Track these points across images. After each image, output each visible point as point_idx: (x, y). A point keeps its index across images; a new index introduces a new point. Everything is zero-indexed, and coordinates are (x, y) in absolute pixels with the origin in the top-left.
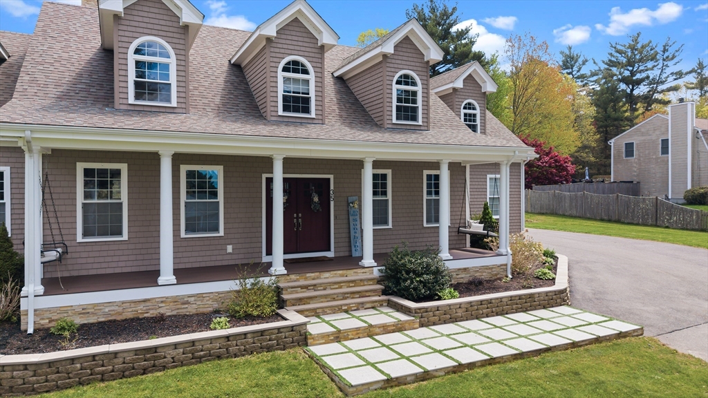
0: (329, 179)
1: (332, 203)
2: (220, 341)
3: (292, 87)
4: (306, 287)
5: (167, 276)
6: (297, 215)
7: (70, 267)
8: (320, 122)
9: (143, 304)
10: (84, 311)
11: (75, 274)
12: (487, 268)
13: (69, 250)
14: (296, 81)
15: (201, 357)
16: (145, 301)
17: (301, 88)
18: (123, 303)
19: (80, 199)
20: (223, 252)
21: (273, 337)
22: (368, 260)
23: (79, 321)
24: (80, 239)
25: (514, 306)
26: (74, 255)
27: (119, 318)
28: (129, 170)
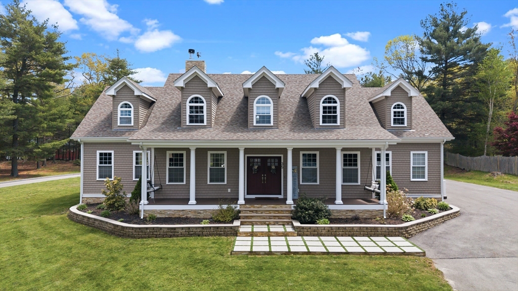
0: (281, 157)
1: (282, 170)
2: (200, 229)
3: (261, 111)
4: (252, 211)
5: (192, 201)
6: (264, 175)
7: (164, 195)
8: (276, 127)
9: (182, 212)
10: (161, 212)
11: (165, 197)
12: (368, 211)
13: (163, 187)
14: (264, 107)
15: (192, 234)
16: (183, 210)
17: (266, 111)
18: (175, 210)
19: (168, 166)
20: (226, 192)
21: (222, 230)
22: (290, 201)
23: (159, 216)
24: (167, 183)
25: (362, 233)
26: (165, 190)
27: (173, 217)
28: (186, 154)
